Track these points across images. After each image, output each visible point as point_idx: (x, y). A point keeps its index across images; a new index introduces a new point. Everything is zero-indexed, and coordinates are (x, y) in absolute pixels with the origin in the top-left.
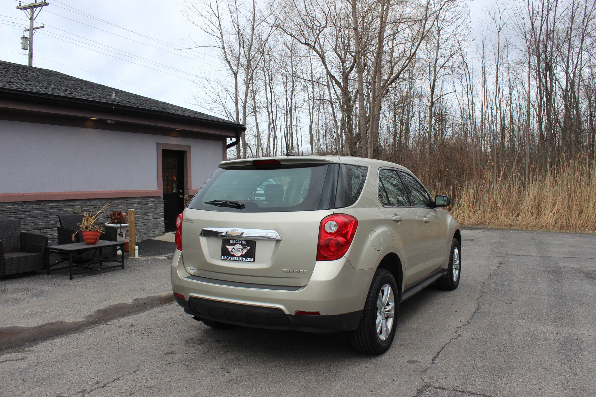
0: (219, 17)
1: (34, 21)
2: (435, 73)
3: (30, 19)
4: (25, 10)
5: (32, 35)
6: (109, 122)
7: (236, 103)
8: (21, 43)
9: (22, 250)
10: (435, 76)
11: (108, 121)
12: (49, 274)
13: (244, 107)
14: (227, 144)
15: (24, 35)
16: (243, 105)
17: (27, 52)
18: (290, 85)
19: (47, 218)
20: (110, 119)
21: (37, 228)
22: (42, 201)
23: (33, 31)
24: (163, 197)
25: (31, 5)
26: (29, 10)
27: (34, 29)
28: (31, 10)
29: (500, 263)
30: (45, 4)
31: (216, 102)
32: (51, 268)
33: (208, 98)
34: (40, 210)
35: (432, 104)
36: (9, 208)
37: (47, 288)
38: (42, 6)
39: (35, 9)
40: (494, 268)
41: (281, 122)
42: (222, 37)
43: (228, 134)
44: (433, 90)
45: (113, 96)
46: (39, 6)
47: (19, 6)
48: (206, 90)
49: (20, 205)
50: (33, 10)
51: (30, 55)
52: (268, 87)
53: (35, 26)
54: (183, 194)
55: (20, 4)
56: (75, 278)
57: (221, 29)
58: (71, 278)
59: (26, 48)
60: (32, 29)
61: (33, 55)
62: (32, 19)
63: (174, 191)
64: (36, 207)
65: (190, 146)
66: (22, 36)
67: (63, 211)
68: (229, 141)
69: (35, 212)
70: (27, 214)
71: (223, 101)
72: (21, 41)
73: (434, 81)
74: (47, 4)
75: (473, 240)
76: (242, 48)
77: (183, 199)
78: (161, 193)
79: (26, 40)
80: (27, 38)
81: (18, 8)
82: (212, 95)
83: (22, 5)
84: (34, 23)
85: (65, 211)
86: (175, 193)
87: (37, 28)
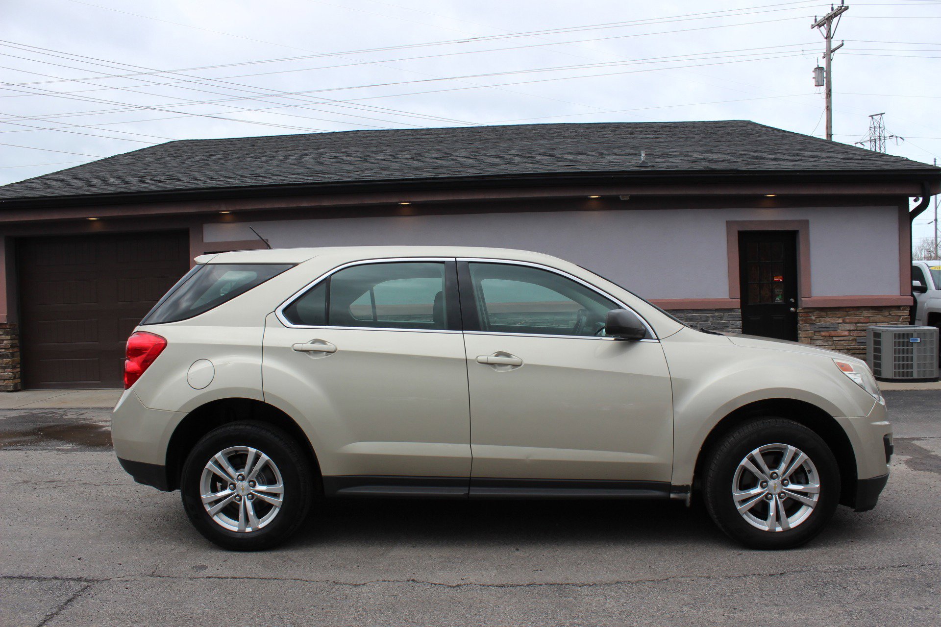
1: (832, 40)
3: (826, 38)
4: (821, 28)
5: (829, 60)
6: (622, 198)
8: (813, 78)
11: (619, 198)
14: (911, 209)
15: (818, 65)
17: (823, 89)
20: (624, 194)
23: (830, 55)
24: (740, 311)
25: (826, 18)
26: (826, 25)
27: (832, 51)
28: (828, 25)
30: (843, 9)
38: (841, 13)
39: (832, 21)
45: (642, 158)
46: (835, 15)
47: (815, 23)
50: (830, 22)
51: (828, 92)
53: (833, 47)
54: (795, 305)
55: (816, 20)
59: (821, 84)
60: (829, 53)
61: (832, 91)
62: (829, 37)
63: (778, 300)
65: (807, 222)
66: (816, 67)
68: (913, 204)
72: (813, 75)
74: (847, 8)
77: (795, 314)
78: (737, 303)
79: (820, 71)
80: (822, 68)
81: (814, 26)
83: (818, 19)
84: (832, 43)
86: (778, 306)
87: (835, 49)
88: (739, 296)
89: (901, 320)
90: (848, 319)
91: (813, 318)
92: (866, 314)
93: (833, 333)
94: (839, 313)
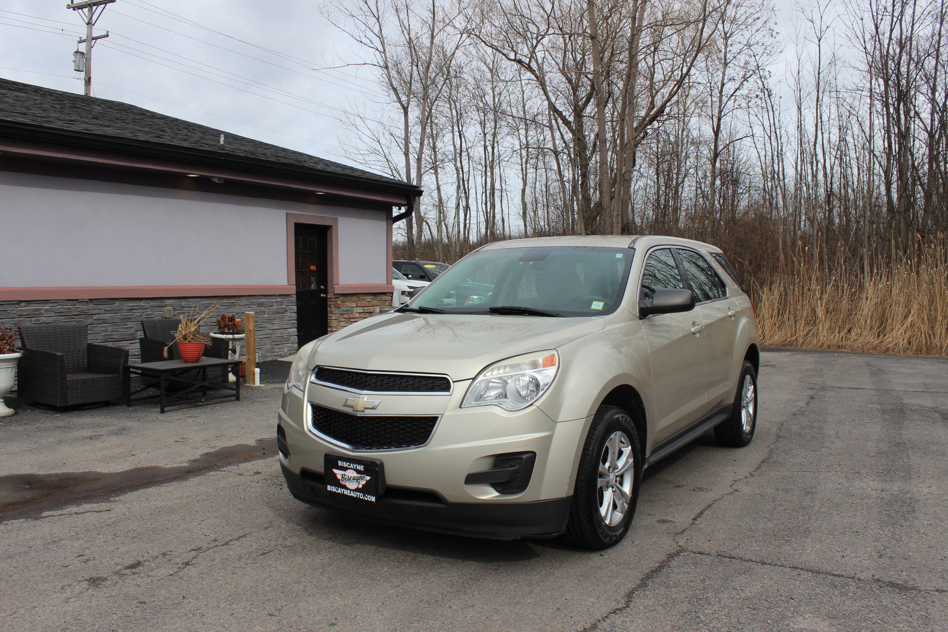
0: (379, 18)
1: (93, 27)
2: (720, 107)
3: (87, 24)
4: (80, 11)
5: (90, 48)
6: (216, 180)
7: (407, 154)
8: (73, 61)
9: (90, 369)
10: (720, 111)
11: (214, 180)
12: (129, 406)
13: (419, 160)
14: (394, 215)
15: (78, 49)
16: (417, 157)
17: (83, 75)
18: (490, 125)
19: (124, 324)
20: (217, 176)
21: (110, 340)
22: (117, 299)
23: (91, 42)
24: (295, 296)
25: (88, 3)
26: (86, 10)
27: (93, 39)
28: (89, 10)
29: (812, 398)
31: (375, 152)
32: (133, 397)
33: (361, 146)
34: (113, 312)
35: (716, 155)
36: (70, 309)
37: (129, 424)
38: (106, 4)
39: (94, 8)
40: (801, 404)
41: (476, 183)
42: (384, 50)
43: (395, 201)
44: (717, 132)
45: (222, 142)
46: (100, 3)
47: (70, 4)
48: (360, 133)
49: (85, 304)
50: (92, 9)
51: (87, 80)
52: (456, 129)
53: (94, 35)
54: (325, 291)
56: (168, 411)
57: (382, 36)
58: (163, 412)
59: (81, 69)
60: (91, 40)
61: (92, 80)
62: (90, 24)
63: (313, 287)
64: (108, 307)
65: (337, 218)
66: (76, 50)
67: (146, 314)
69: (107, 316)
70: (95, 318)
71: (386, 151)
72: (73, 58)
73: (719, 119)
75: (773, 366)
76: (415, 68)
77: (325, 300)
78: (293, 290)
79: (81, 56)
80: (83, 53)
81: (69, 7)
82: (369, 141)
83: (76, 2)
84: (94, 31)
85: (150, 314)
86: (313, 291)
87: (97, 38)
88: (294, 283)
89: (387, 304)
90: (359, 303)
91: (339, 302)
92: (369, 298)
93: (351, 316)
94: (355, 298)
